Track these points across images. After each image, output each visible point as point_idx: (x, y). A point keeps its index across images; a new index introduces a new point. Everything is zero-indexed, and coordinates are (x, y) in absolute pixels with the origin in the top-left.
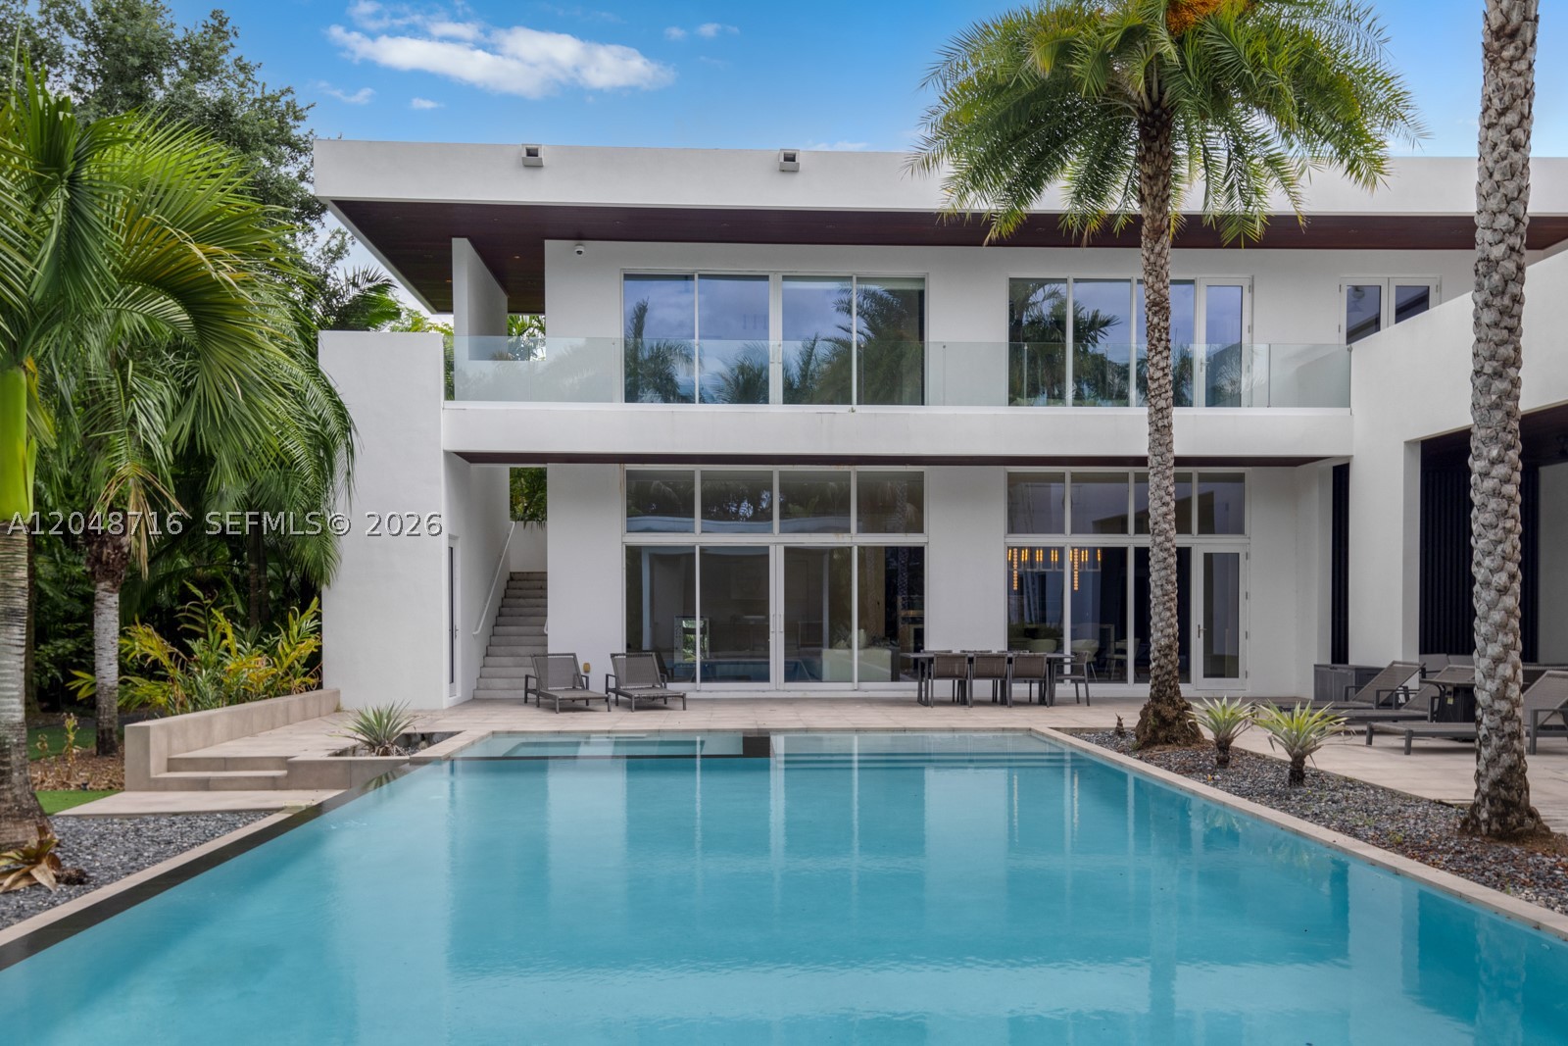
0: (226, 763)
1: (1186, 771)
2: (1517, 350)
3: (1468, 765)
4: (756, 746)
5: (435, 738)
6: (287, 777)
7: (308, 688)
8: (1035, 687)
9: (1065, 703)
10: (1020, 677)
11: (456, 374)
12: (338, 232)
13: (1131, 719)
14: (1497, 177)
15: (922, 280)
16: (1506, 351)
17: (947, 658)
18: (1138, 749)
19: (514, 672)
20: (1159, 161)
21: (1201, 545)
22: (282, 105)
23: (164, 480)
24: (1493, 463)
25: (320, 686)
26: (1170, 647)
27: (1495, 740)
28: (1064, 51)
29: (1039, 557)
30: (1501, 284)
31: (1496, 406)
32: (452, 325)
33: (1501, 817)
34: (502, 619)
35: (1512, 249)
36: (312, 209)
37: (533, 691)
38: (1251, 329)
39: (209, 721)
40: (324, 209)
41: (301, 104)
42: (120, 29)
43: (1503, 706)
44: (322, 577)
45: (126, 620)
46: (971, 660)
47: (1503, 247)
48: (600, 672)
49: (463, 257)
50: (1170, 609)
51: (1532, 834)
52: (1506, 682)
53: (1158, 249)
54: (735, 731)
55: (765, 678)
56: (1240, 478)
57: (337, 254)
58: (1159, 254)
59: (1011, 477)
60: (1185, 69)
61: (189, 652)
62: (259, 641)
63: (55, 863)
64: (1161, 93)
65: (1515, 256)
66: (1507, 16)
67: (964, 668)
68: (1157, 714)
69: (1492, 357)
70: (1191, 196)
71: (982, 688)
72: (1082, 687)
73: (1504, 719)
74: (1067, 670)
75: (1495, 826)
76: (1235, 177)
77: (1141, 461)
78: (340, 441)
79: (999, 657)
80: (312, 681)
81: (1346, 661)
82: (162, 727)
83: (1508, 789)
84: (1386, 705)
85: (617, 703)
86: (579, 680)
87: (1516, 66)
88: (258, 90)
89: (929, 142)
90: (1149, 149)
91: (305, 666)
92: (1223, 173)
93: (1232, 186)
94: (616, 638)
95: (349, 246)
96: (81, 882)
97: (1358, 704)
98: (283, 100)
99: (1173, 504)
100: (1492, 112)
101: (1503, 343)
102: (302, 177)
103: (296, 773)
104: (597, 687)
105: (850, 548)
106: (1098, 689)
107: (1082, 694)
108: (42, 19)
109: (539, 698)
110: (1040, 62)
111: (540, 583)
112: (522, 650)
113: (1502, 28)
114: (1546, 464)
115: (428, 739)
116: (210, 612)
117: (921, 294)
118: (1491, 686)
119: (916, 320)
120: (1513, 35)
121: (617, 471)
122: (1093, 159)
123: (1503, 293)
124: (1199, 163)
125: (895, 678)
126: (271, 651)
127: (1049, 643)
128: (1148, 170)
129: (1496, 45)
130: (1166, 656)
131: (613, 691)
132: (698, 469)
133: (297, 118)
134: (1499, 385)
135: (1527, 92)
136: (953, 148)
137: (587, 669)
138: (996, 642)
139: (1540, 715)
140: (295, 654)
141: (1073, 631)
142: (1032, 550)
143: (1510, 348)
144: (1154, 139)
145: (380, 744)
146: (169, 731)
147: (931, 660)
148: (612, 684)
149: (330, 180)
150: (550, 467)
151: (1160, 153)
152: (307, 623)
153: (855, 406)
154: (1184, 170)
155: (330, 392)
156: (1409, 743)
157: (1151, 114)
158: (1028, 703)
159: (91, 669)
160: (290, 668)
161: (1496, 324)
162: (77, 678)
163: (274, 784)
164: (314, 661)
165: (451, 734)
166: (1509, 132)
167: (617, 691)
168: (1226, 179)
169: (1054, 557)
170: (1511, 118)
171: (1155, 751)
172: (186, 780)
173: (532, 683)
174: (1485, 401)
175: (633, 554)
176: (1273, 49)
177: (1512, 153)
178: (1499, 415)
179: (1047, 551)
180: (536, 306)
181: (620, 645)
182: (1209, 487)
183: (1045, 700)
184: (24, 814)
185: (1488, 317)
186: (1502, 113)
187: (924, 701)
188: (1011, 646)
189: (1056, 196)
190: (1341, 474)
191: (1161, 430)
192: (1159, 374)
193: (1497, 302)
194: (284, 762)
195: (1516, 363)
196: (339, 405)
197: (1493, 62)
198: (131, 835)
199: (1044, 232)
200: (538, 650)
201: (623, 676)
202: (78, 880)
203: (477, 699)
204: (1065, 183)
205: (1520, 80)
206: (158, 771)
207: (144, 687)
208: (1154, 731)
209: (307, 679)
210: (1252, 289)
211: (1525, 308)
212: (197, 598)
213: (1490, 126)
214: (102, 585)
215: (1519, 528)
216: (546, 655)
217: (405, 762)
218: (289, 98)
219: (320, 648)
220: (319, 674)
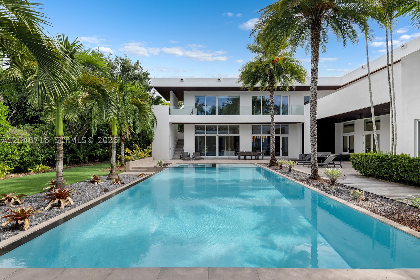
0: (140, 168)
1: (275, 170)
2: (316, 113)
3: (310, 169)
4: (214, 166)
5: (168, 164)
6: (148, 170)
7: (150, 157)
8: (256, 157)
9: (260, 159)
10: (254, 156)
11: (171, 111)
12: (154, 90)
13: (269, 162)
14: (313, 89)
15: (239, 96)
16: (314, 113)
17: (243, 152)
18: (269, 167)
19: (179, 154)
20: (272, 81)
21: (282, 136)
22: (147, 73)
23: (132, 128)
24: (313, 128)
25: (151, 157)
26: (274, 152)
27: (313, 166)
28: (257, 67)
29: (257, 137)
30: (313, 104)
31: (313, 120)
32: (170, 103)
33: (314, 177)
34: (177, 147)
35: (315, 99)
36: (151, 88)
37: (182, 157)
38: (289, 103)
39: (137, 162)
40: (152, 88)
41: (149, 73)
42: (126, 65)
43: (314, 161)
44: (152, 141)
45: (125, 147)
46: (246, 153)
47: (314, 99)
48: (191, 155)
49: (172, 93)
50: (274, 146)
51: (318, 179)
52: (315, 158)
53: (272, 94)
54: (211, 163)
55: (216, 155)
56: (288, 125)
57: (154, 94)
58: (272, 95)
59: (253, 125)
60: (275, 70)
61: (133, 151)
62: (142, 150)
63: (120, 181)
64: (272, 72)
65: (315, 100)
66: (314, 68)
67: (246, 154)
68: (272, 161)
69: (312, 114)
70: (278, 84)
71: (248, 157)
72: (263, 157)
73: (315, 163)
74: (261, 154)
75: (313, 178)
76: (284, 83)
77: (270, 123)
78: (155, 122)
79: (250, 153)
80: (150, 156)
81: (304, 153)
82: (131, 163)
83: (315, 173)
84: (308, 160)
85: (194, 159)
86: (188, 156)
87: (315, 75)
88: (143, 71)
89: (239, 79)
90: (270, 80)
91: (149, 154)
92: (282, 82)
93: (284, 84)
94: (194, 150)
95: (155, 92)
96: (124, 184)
97: (304, 160)
98: (147, 72)
99: (274, 131)
100: (312, 81)
101: (314, 112)
102: (149, 83)
103: (149, 169)
104: (191, 157)
105: (228, 136)
106: (265, 157)
107: (263, 158)
108: (114, 62)
109: (182, 158)
110: (254, 69)
111: (182, 141)
112: (180, 151)
113: (313, 69)
114: (336, 123)
115: (167, 164)
116: (136, 146)
117: (239, 98)
118: (313, 158)
119: (238, 101)
120: (315, 71)
121: (194, 125)
122: (263, 80)
123: (314, 105)
124: (279, 81)
125: (235, 155)
126: (144, 151)
127: (259, 150)
128: (270, 83)
129: (312, 72)
130: (273, 153)
131: (193, 157)
132: (206, 124)
133: (149, 75)
134: (313, 118)
135: (317, 78)
136: (242, 80)
137: (189, 154)
138: (250, 150)
139: (329, 162)
140: (148, 152)
141: (262, 148)
142: (256, 136)
143: (315, 112)
144: (271, 78)
145: (161, 165)
146: (132, 163)
147: (240, 153)
148: (193, 156)
149: (153, 84)
150: (184, 124)
151: (272, 80)
152: (150, 148)
153: (229, 115)
154: (277, 82)
155: (154, 115)
156: (309, 166)
157: (271, 75)
158: (255, 159)
159: (120, 154)
160: (147, 154)
161: (313, 109)
162: (118, 155)
163: (146, 171)
164: (151, 153)
165: (170, 164)
166: (314, 83)
167: (194, 157)
168: (283, 83)
169: (260, 137)
170: (314, 82)
171: (272, 167)
172: (134, 170)
173: (181, 156)
174: (311, 120)
175: (196, 137)
176: (287, 67)
177: (315, 86)
178: (313, 122)
179: (259, 136)
180: (182, 100)
181: (194, 151)
182: (283, 127)
183: (258, 159)
184: (116, 174)
185: (312, 108)
186: (313, 81)
187: (239, 159)
188: (253, 151)
189: (258, 85)
190: (303, 125)
191: (272, 119)
192: (272, 112)
193: (313, 106)
194: (148, 168)
195: (316, 115)
196: (155, 117)
197: (312, 74)
198: (128, 177)
199: (256, 89)
200: (182, 151)
201: (195, 155)
202: (123, 183)
203: (173, 159)
204: (259, 84)
205: (316, 77)
206: (130, 169)
207: (127, 157)
208: (272, 164)
209: (149, 155)
210: (289, 97)
211: (317, 107)
212: (134, 144)
213: (312, 83)
214: (122, 142)
215: (317, 137)
216: (183, 152)
217: (164, 168)
218: (148, 72)
219: (151, 151)
220: (151, 155)
